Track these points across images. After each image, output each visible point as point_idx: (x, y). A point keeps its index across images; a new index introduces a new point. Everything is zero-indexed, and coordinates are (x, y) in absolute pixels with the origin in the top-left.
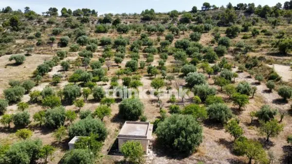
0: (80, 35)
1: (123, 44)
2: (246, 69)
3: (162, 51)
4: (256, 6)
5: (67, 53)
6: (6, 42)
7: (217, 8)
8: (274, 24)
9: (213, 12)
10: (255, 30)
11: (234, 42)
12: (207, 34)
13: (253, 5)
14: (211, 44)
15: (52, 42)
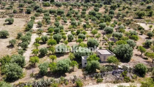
0: (37, 7)
2: (126, 25)
10: (124, 7)
12: (101, 8)
14: (104, 13)
15: (21, 11)
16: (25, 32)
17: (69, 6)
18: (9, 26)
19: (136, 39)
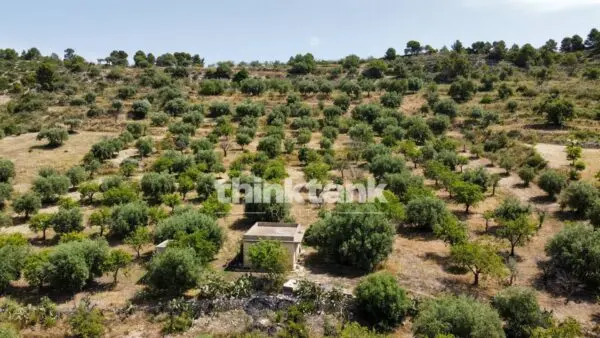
0: (170, 97)
1: (254, 113)
2: (484, 153)
3: (328, 124)
4: (509, 46)
5: (145, 129)
6: (28, 109)
7: (435, 52)
8: (542, 76)
9: (426, 58)
10: (504, 87)
11: (465, 110)
12: (414, 96)
13: (502, 44)
14: (420, 113)
15: (115, 111)
18: (47, 152)
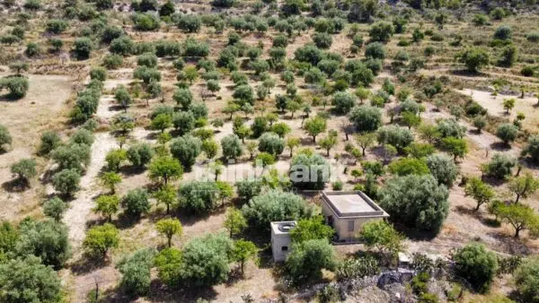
2: (425, 97)
10: (417, 31)
11: (389, 51)
12: (339, 35)
14: (349, 54)
15: (56, 49)
16: (70, 128)
17: (225, 27)
18: (11, 104)
19: (459, 150)
